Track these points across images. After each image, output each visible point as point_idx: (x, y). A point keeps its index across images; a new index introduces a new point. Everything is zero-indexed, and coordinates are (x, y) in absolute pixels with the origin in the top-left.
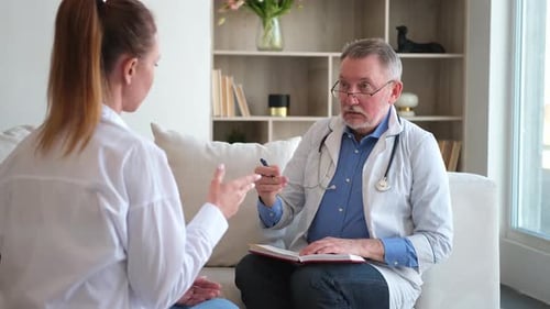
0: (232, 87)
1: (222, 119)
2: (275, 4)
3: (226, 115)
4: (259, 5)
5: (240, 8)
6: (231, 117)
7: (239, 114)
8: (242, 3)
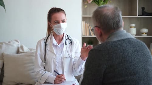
0: (88, 27)
1: (85, 36)
2: (102, 1)
3: (86, 35)
4: (97, 1)
5: (91, 2)
6: (88, 36)
7: (90, 35)
8: (91, 1)
